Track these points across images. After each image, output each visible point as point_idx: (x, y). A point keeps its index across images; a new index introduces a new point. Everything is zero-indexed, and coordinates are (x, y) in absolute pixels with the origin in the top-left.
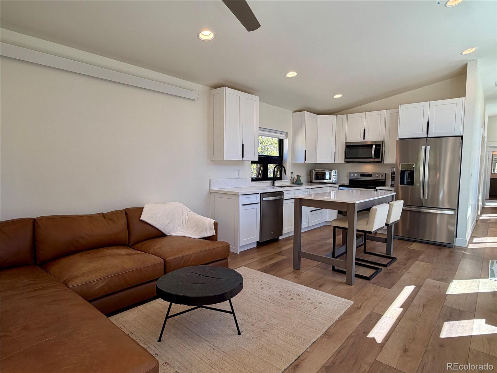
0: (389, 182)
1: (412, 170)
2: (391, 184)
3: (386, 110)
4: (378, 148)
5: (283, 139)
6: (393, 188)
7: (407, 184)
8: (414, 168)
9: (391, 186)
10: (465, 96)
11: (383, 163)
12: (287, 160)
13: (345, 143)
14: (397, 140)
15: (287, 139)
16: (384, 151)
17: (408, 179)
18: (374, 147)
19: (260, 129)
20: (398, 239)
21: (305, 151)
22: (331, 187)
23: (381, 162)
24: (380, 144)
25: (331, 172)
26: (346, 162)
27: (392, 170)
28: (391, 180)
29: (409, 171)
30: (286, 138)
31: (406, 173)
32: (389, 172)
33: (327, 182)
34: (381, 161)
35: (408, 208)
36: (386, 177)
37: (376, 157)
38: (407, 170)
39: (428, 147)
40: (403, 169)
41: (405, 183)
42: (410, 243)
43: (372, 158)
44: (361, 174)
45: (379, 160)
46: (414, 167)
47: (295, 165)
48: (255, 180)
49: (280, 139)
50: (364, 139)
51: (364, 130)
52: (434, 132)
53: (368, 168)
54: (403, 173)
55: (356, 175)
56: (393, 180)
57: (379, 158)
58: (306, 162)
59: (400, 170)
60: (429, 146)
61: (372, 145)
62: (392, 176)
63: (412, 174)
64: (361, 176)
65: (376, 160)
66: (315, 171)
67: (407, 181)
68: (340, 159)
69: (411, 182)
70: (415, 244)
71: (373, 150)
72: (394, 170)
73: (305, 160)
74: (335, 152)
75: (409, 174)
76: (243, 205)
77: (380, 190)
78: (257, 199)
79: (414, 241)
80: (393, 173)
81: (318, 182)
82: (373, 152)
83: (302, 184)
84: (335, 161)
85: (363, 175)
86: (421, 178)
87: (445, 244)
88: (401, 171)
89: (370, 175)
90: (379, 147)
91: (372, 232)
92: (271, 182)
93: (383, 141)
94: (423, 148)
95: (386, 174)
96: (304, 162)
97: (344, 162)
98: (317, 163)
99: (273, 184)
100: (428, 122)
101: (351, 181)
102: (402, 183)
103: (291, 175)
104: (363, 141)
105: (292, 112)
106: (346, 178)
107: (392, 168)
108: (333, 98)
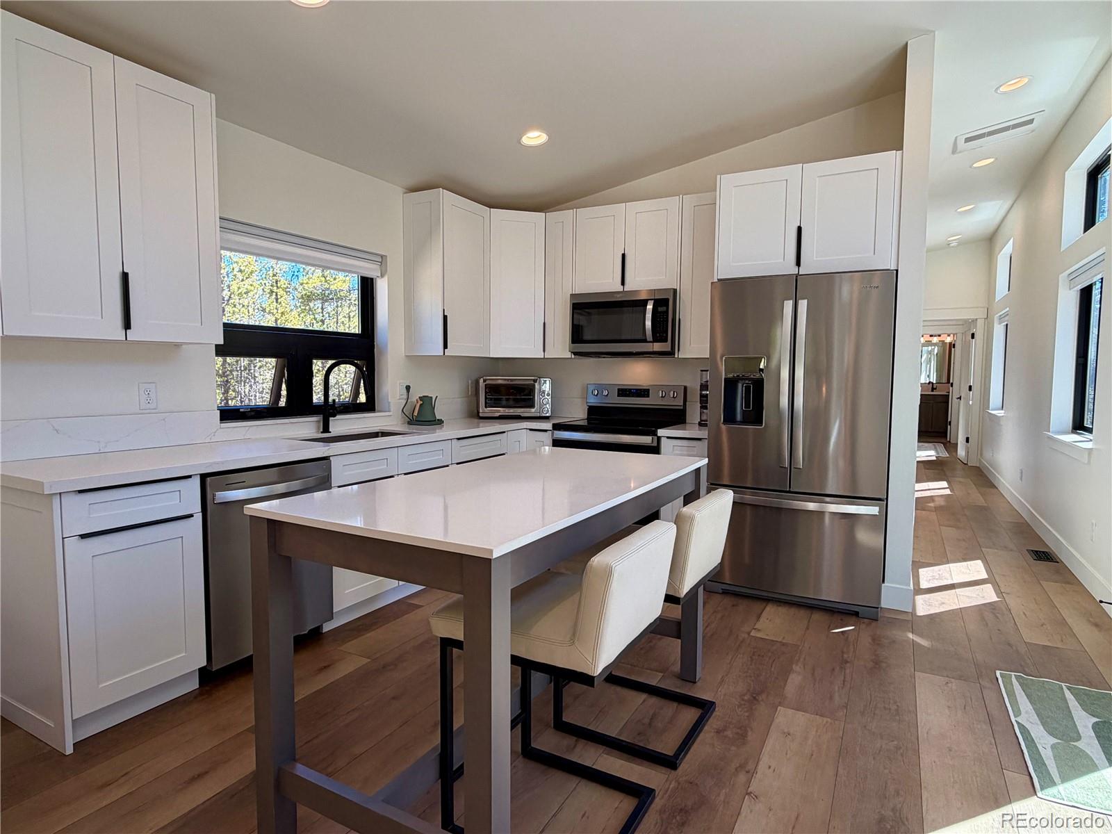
0: (694, 413)
1: (758, 376)
2: (701, 420)
3: (681, 196)
4: (660, 309)
5: (372, 279)
6: (703, 433)
7: (744, 422)
8: (761, 370)
9: (700, 424)
10: (899, 147)
11: (676, 356)
12: (386, 345)
13: (572, 295)
14: (712, 283)
15: (386, 278)
16: (679, 320)
17: (747, 405)
18: (650, 307)
19: (226, 224)
20: (723, 593)
21: (445, 318)
22: (531, 430)
23: (671, 353)
24: (667, 300)
25: (534, 385)
26: (575, 354)
27: (702, 376)
28: (701, 407)
29: (750, 379)
30: (382, 276)
31: (740, 385)
32: (694, 384)
33: (523, 415)
34: (670, 350)
35: (748, 498)
36: (688, 399)
37: (655, 340)
38: (744, 379)
39: (803, 305)
40: (731, 373)
41: (739, 417)
42: (757, 606)
43: (645, 341)
45: (665, 347)
46: (761, 367)
47: (417, 361)
48: (249, 414)
49: (361, 277)
50: (623, 283)
51: (624, 256)
52: (815, 259)
53: (638, 373)
54: (731, 384)
55: (605, 393)
56: (706, 408)
57: (665, 340)
58: (449, 352)
59: (723, 377)
60: (806, 301)
61: (645, 303)
62: (702, 396)
63: (757, 388)
64: (619, 395)
65: (657, 347)
66: (485, 381)
67: (744, 412)
68: (560, 347)
69: (755, 415)
70: (770, 610)
71: (649, 316)
72: (707, 376)
73: (445, 346)
74: (544, 323)
75: (748, 389)
76: (83, 536)
77: (668, 438)
78: (189, 498)
79: (768, 600)
80: (704, 387)
81: (497, 415)
82: (648, 324)
83: (440, 422)
84: (544, 351)
85: (624, 392)
86: (784, 401)
87: (856, 608)
88: (725, 379)
89: (643, 393)
90: (665, 308)
91: (592, 678)
92: (318, 422)
93: (675, 291)
94: (789, 305)
95: (685, 388)
96: (442, 354)
97: (569, 355)
98: (491, 356)
99: (326, 429)
100: (799, 229)
101: (592, 410)
102: (729, 418)
103: (405, 397)
104: (620, 288)
105: (401, 190)
106: (579, 400)
107: (702, 371)
108: (519, 141)
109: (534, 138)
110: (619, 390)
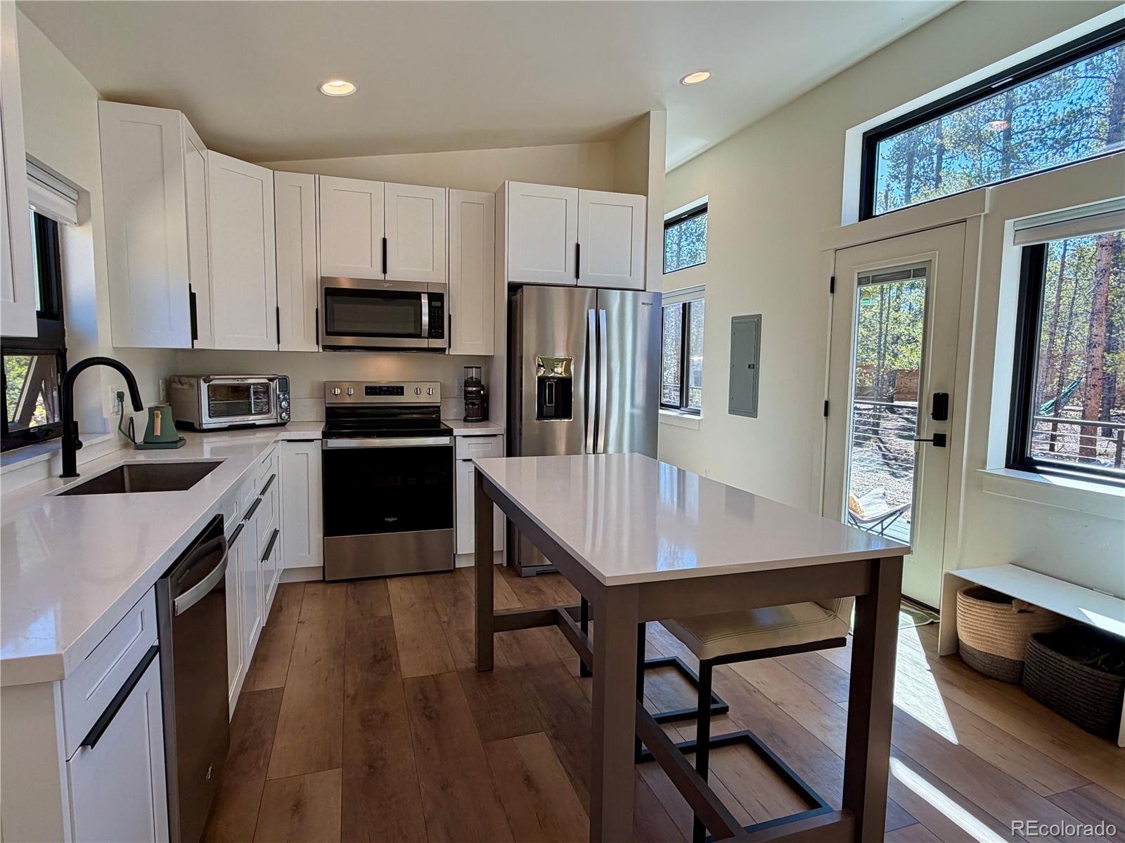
0: (449, 408)
2: (467, 416)
3: (448, 189)
4: (436, 305)
5: (55, 223)
9: (466, 420)
10: (644, 192)
11: (447, 352)
12: (94, 332)
13: (321, 278)
16: (450, 316)
17: (550, 401)
18: (425, 301)
21: (193, 297)
22: (289, 441)
23: (443, 350)
24: (441, 294)
25: (270, 385)
26: (325, 348)
28: (467, 403)
29: (555, 378)
31: (545, 384)
33: (258, 423)
34: (444, 346)
36: (443, 396)
37: (431, 336)
39: (603, 314)
43: (419, 336)
44: (367, 388)
45: (440, 343)
50: (385, 271)
51: (383, 241)
52: (590, 274)
53: (383, 369)
55: (350, 391)
57: (442, 336)
58: (198, 345)
59: (536, 376)
61: (418, 295)
62: (466, 393)
64: (367, 394)
65: (429, 343)
66: (208, 381)
71: (425, 309)
72: (473, 375)
73: (195, 336)
74: (278, 308)
75: (550, 387)
77: (463, 437)
80: (469, 382)
81: (227, 425)
82: (423, 317)
84: (279, 342)
85: (371, 390)
88: (538, 378)
89: (396, 390)
90: (439, 303)
93: (446, 285)
94: (592, 314)
95: (441, 385)
97: (314, 348)
99: (71, 470)
103: (118, 409)
104: (381, 277)
105: (95, 94)
106: (310, 401)
107: (465, 367)
108: (319, 89)
109: (337, 88)
110: (366, 387)
